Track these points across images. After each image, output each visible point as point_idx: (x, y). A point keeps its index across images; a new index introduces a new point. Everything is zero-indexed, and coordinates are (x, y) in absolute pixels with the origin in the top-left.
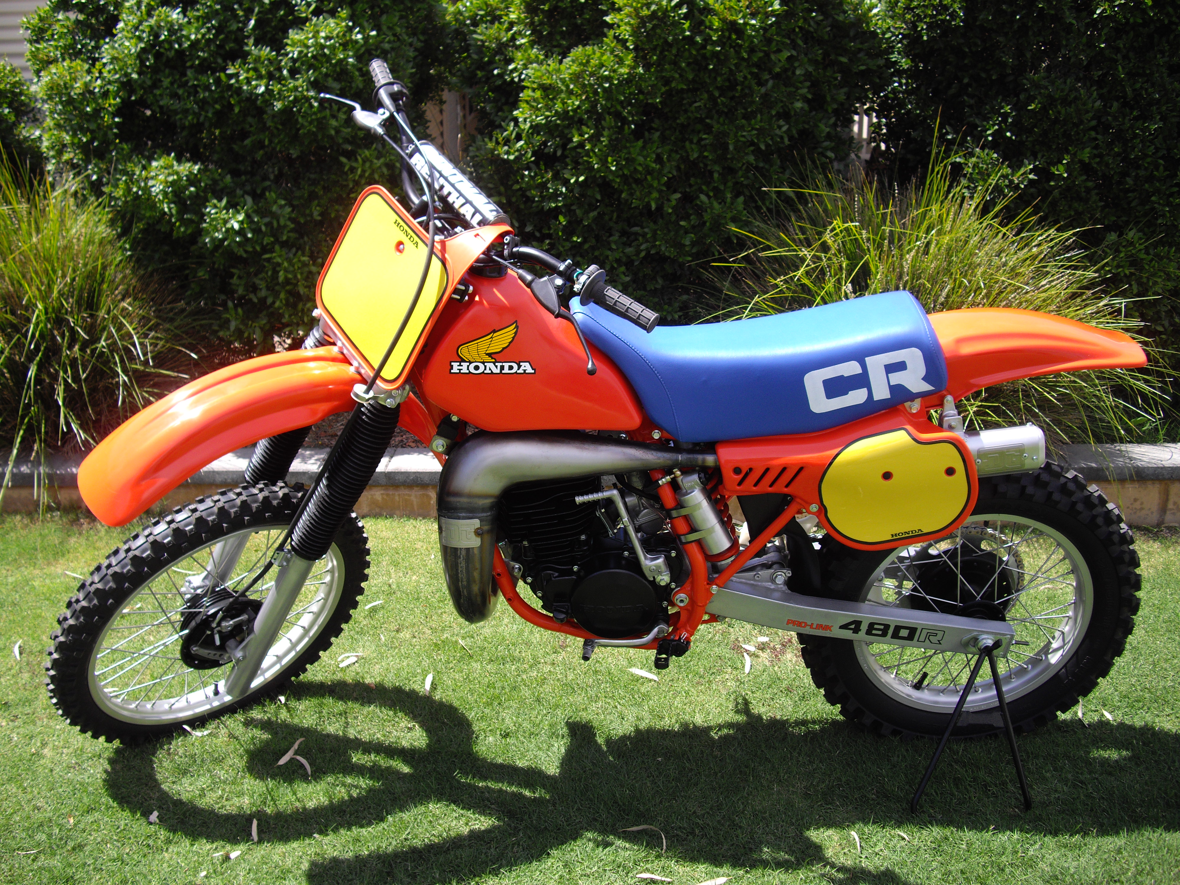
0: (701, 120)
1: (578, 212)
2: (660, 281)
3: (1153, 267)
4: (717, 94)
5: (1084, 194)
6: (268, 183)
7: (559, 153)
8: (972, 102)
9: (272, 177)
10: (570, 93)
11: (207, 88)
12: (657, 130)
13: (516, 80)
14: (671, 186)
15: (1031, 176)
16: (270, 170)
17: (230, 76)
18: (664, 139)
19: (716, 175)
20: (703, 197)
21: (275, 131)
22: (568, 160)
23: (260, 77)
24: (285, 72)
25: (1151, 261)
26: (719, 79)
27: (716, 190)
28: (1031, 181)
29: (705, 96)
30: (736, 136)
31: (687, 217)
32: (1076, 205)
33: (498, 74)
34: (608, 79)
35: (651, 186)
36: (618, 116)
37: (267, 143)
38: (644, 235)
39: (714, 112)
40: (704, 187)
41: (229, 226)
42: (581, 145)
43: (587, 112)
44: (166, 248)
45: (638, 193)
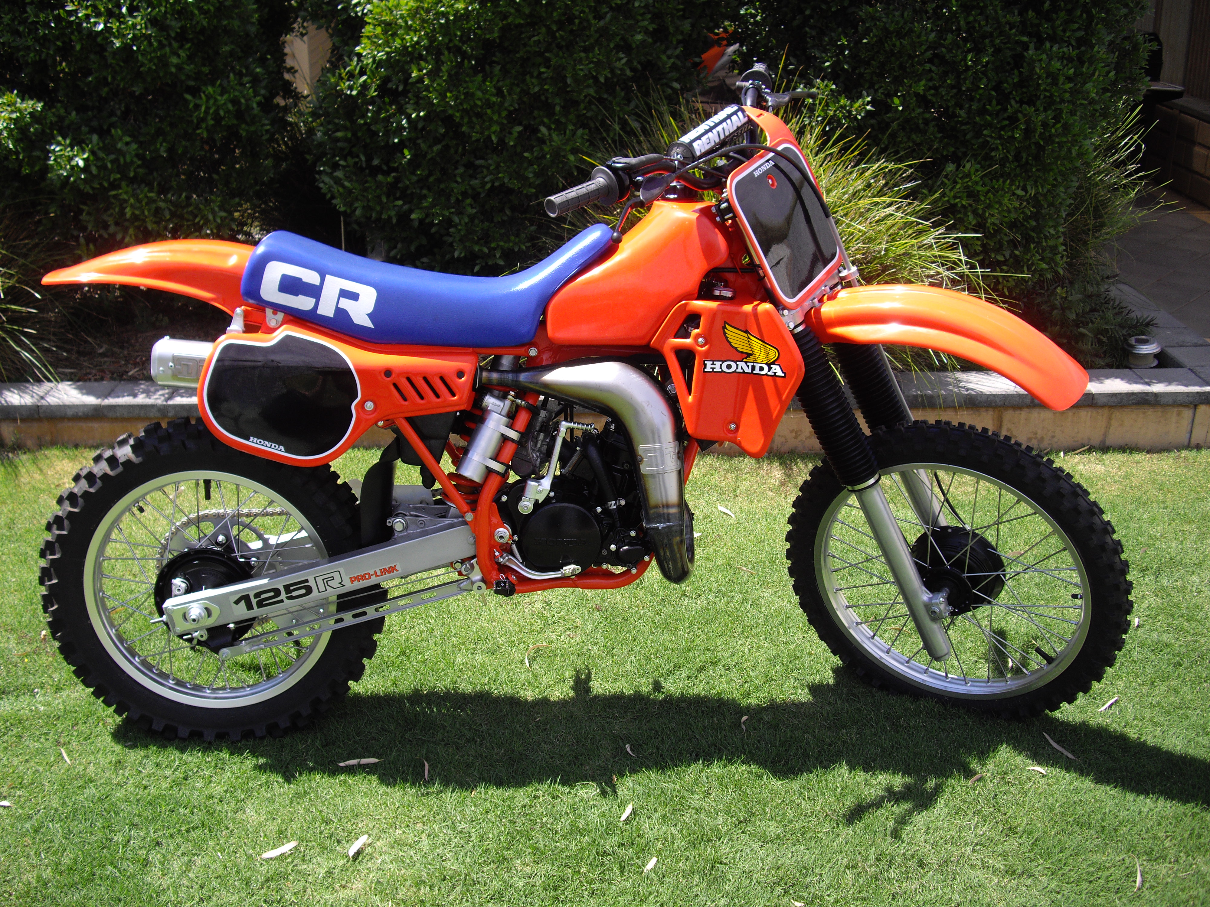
0: (541, 54)
1: (423, 146)
2: (508, 212)
3: (989, 199)
4: (554, 28)
5: (922, 126)
6: (114, 119)
7: (401, 88)
8: (814, 33)
9: (119, 113)
10: (409, 28)
11: (47, 25)
12: (498, 63)
13: (360, 14)
14: (513, 118)
15: (869, 108)
16: (117, 106)
17: (70, 13)
18: (505, 72)
19: (558, 108)
20: (543, 130)
21: (117, 68)
22: (410, 95)
23: (98, 15)
24: (124, 10)
25: (987, 193)
26: (555, 14)
27: (558, 122)
28: (868, 112)
29: (543, 30)
30: (574, 69)
31: (530, 149)
32: (914, 136)
33: (343, 8)
34: (445, 15)
35: (491, 119)
36: (458, 51)
37: (110, 79)
38: (488, 167)
39: (554, 46)
40: (546, 120)
41: (73, 163)
42: (420, 80)
43: (426, 47)
44: (16, 184)
45: (478, 127)
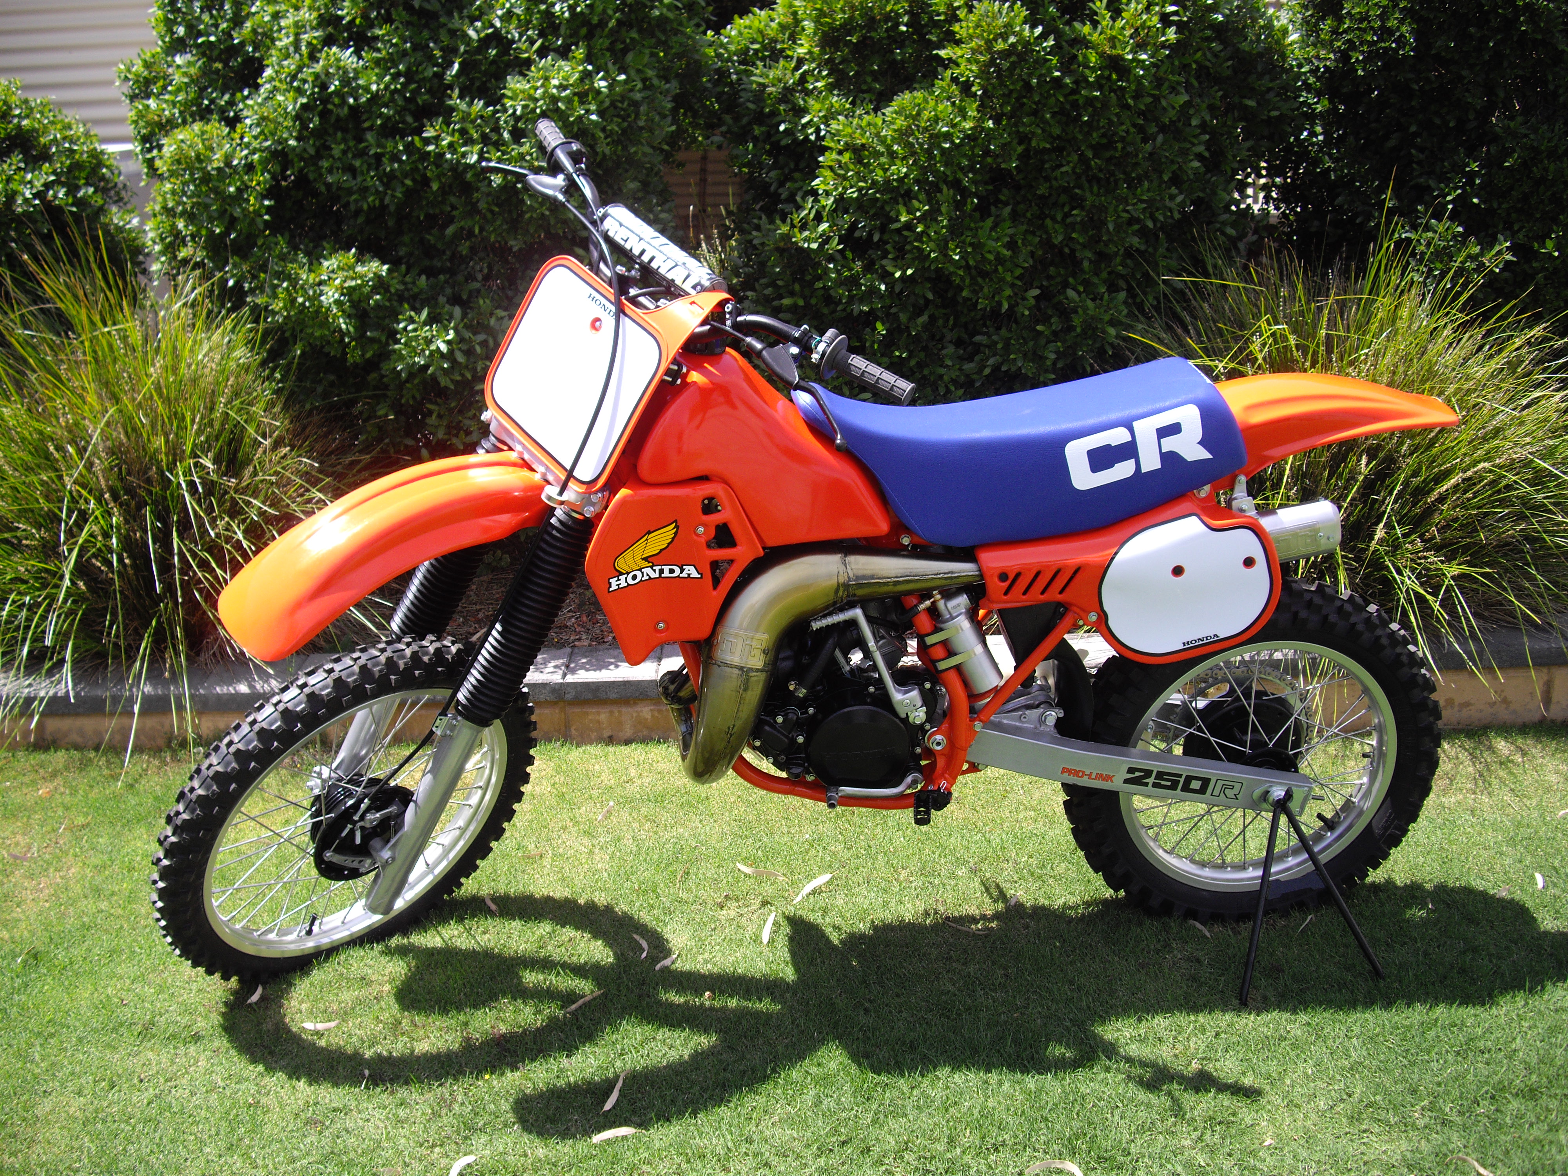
0: (1066, 190)
1: (903, 317)
4: (1090, 154)
6: (476, 285)
7: (876, 238)
8: (1421, 156)
9: (479, 277)
10: (892, 155)
11: (395, 158)
12: (1006, 204)
13: (813, 138)
14: (1028, 279)
15: (1509, 257)
16: (478, 268)
17: (427, 141)
18: (1015, 216)
19: (1086, 264)
20: (1071, 293)
21: (489, 216)
22: (889, 247)
23: (469, 141)
24: (506, 135)
26: (1095, 135)
27: (1086, 283)
28: (1508, 263)
29: (1075, 157)
30: (1116, 211)
31: (1046, 320)
33: (786, 130)
34: (948, 136)
35: (1002, 280)
36: (956, 185)
37: (477, 231)
38: (992, 346)
39: (1084, 178)
40: (1071, 280)
41: (433, 347)
42: (909, 226)
43: (917, 181)
44: (332, 377)
45: (986, 290)
